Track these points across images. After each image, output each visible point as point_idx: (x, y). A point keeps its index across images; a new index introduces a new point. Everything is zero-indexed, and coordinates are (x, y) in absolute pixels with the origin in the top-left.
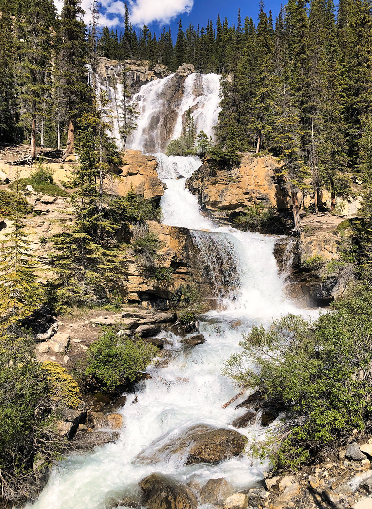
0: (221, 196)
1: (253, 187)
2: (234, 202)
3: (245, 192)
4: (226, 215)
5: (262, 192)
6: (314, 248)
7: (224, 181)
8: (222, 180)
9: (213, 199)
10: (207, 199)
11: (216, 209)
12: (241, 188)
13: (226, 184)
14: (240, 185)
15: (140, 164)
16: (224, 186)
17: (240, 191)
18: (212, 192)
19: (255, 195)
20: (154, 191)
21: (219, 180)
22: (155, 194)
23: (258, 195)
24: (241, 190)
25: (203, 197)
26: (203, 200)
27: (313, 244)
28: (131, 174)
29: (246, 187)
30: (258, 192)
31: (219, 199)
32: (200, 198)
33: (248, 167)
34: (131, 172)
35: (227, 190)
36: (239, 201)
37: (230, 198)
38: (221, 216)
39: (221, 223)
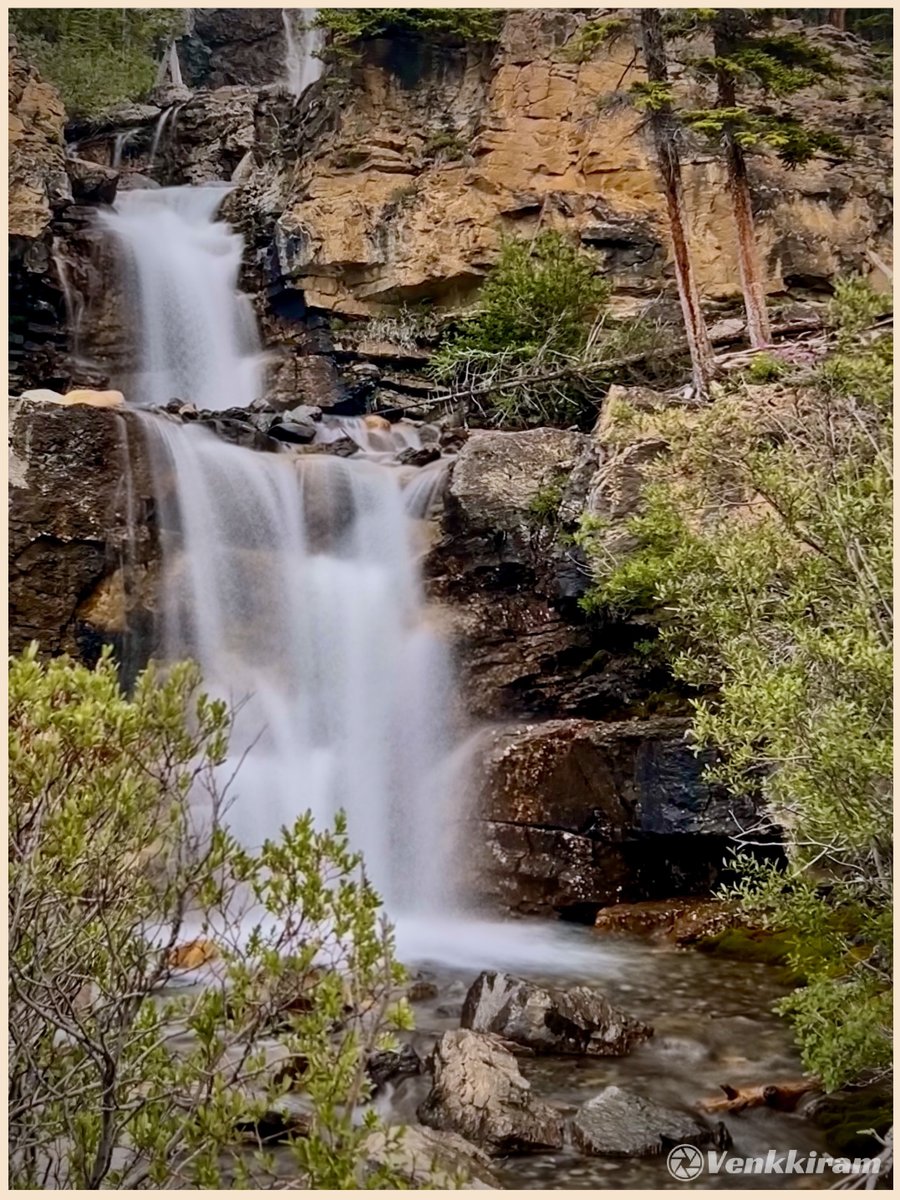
0: (379, 235)
1: (569, 181)
2: (453, 265)
3: (513, 204)
5: (620, 203)
7: (407, 155)
8: (392, 146)
9: (336, 252)
10: (306, 255)
11: (363, 310)
12: (491, 189)
13: (415, 171)
14: (486, 170)
16: (402, 181)
18: (330, 217)
19: (572, 223)
21: (376, 150)
23: (592, 223)
24: (489, 199)
25: (282, 243)
26: (284, 262)
29: (521, 180)
30: (590, 203)
31: (369, 254)
33: (539, 73)
35: (413, 200)
36: (478, 260)
37: (430, 244)
38: (388, 350)
39: (389, 386)
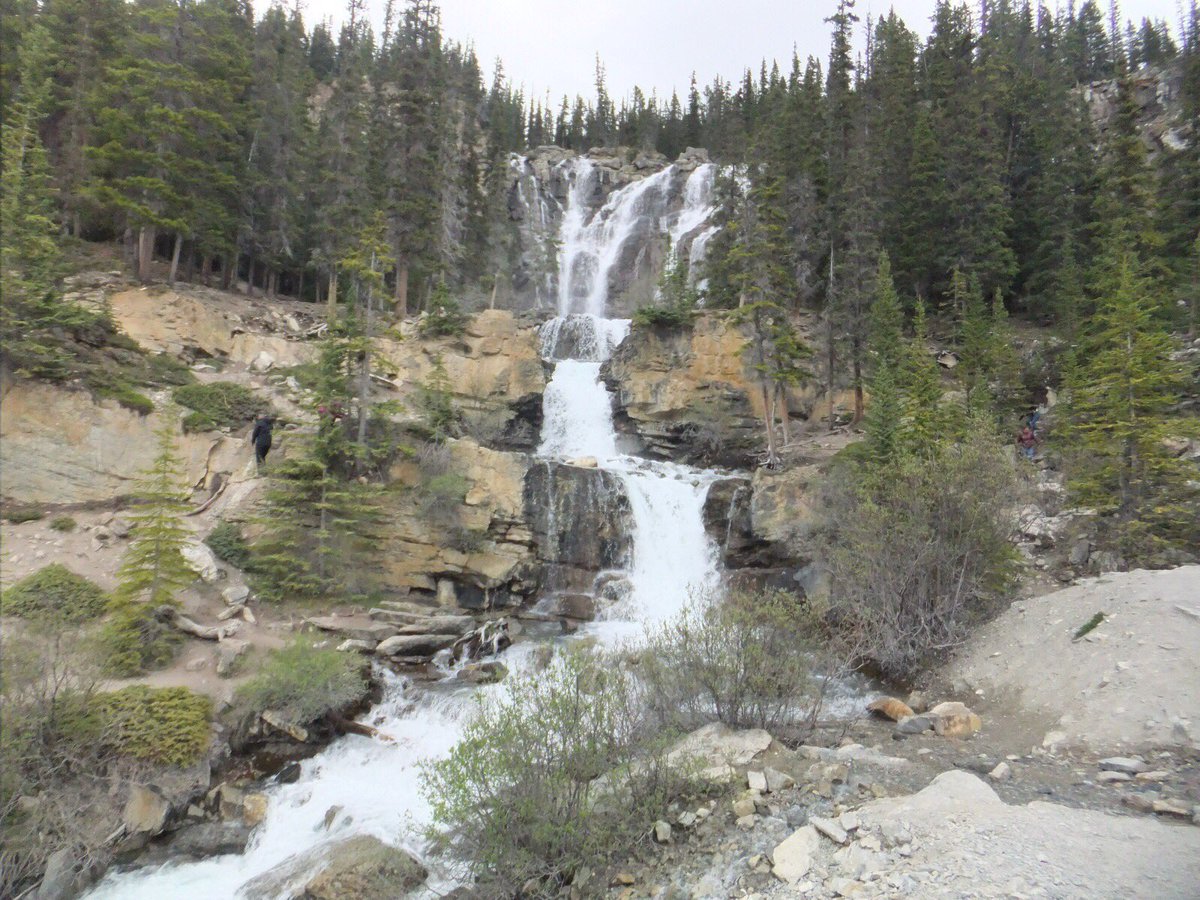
0: (655, 393)
1: (716, 377)
2: (680, 405)
3: (700, 385)
4: (667, 430)
5: (735, 385)
6: (778, 499)
7: (663, 365)
8: (658, 362)
9: (639, 399)
10: (630, 400)
11: (647, 419)
12: (694, 379)
13: (666, 371)
14: (692, 372)
15: (505, 335)
16: (661, 375)
17: (692, 385)
18: (638, 386)
19: (719, 392)
20: (526, 385)
21: (653, 363)
22: (529, 391)
23: (726, 392)
27: (778, 491)
28: (487, 354)
29: (702, 376)
30: (725, 385)
31: (651, 400)
32: (617, 397)
33: (707, 339)
34: (487, 350)
35: (666, 382)
36: (688, 403)
37: (672, 397)
